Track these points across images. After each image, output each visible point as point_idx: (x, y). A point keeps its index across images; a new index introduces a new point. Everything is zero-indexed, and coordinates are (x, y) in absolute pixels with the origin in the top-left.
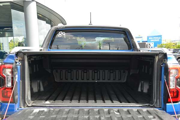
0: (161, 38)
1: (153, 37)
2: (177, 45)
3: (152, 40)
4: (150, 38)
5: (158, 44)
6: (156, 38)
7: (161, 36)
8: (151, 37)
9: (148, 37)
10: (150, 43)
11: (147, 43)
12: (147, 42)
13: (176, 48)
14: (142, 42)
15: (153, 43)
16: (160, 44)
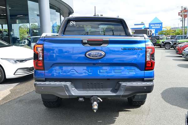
0: (162, 25)
1: (154, 24)
2: (176, 32)
3: (154, 27)
4: (151, 25)
5: (159, 31)
6: (157, 25)
7: (161, 23)
8: (153, 24)
9: (150, 24)
10: (151, 30)
11: (148, 30)
12: (148, 28)
13: (174, 34)
14: (144, 29)
15: (154, 30)
16: (161, 31)
